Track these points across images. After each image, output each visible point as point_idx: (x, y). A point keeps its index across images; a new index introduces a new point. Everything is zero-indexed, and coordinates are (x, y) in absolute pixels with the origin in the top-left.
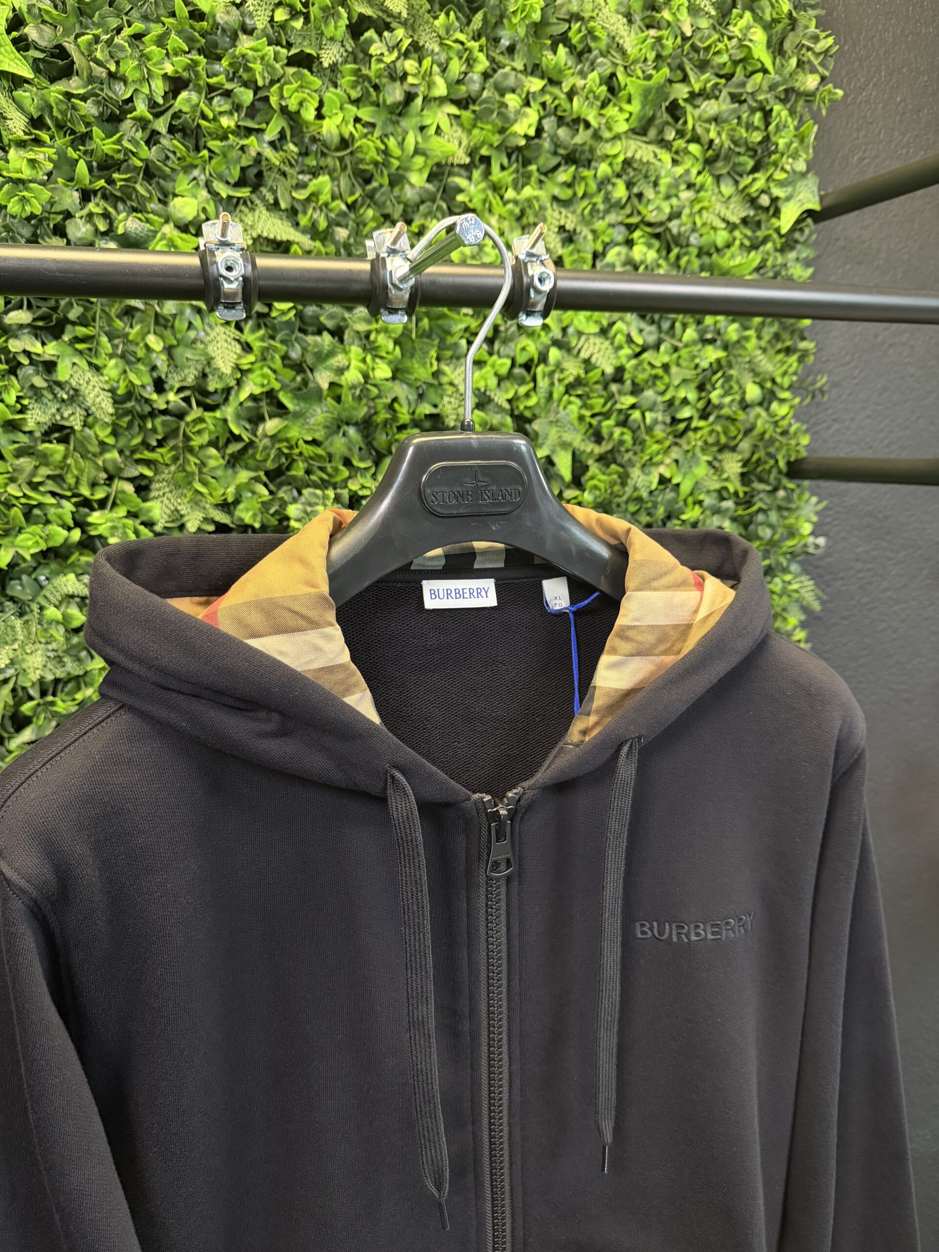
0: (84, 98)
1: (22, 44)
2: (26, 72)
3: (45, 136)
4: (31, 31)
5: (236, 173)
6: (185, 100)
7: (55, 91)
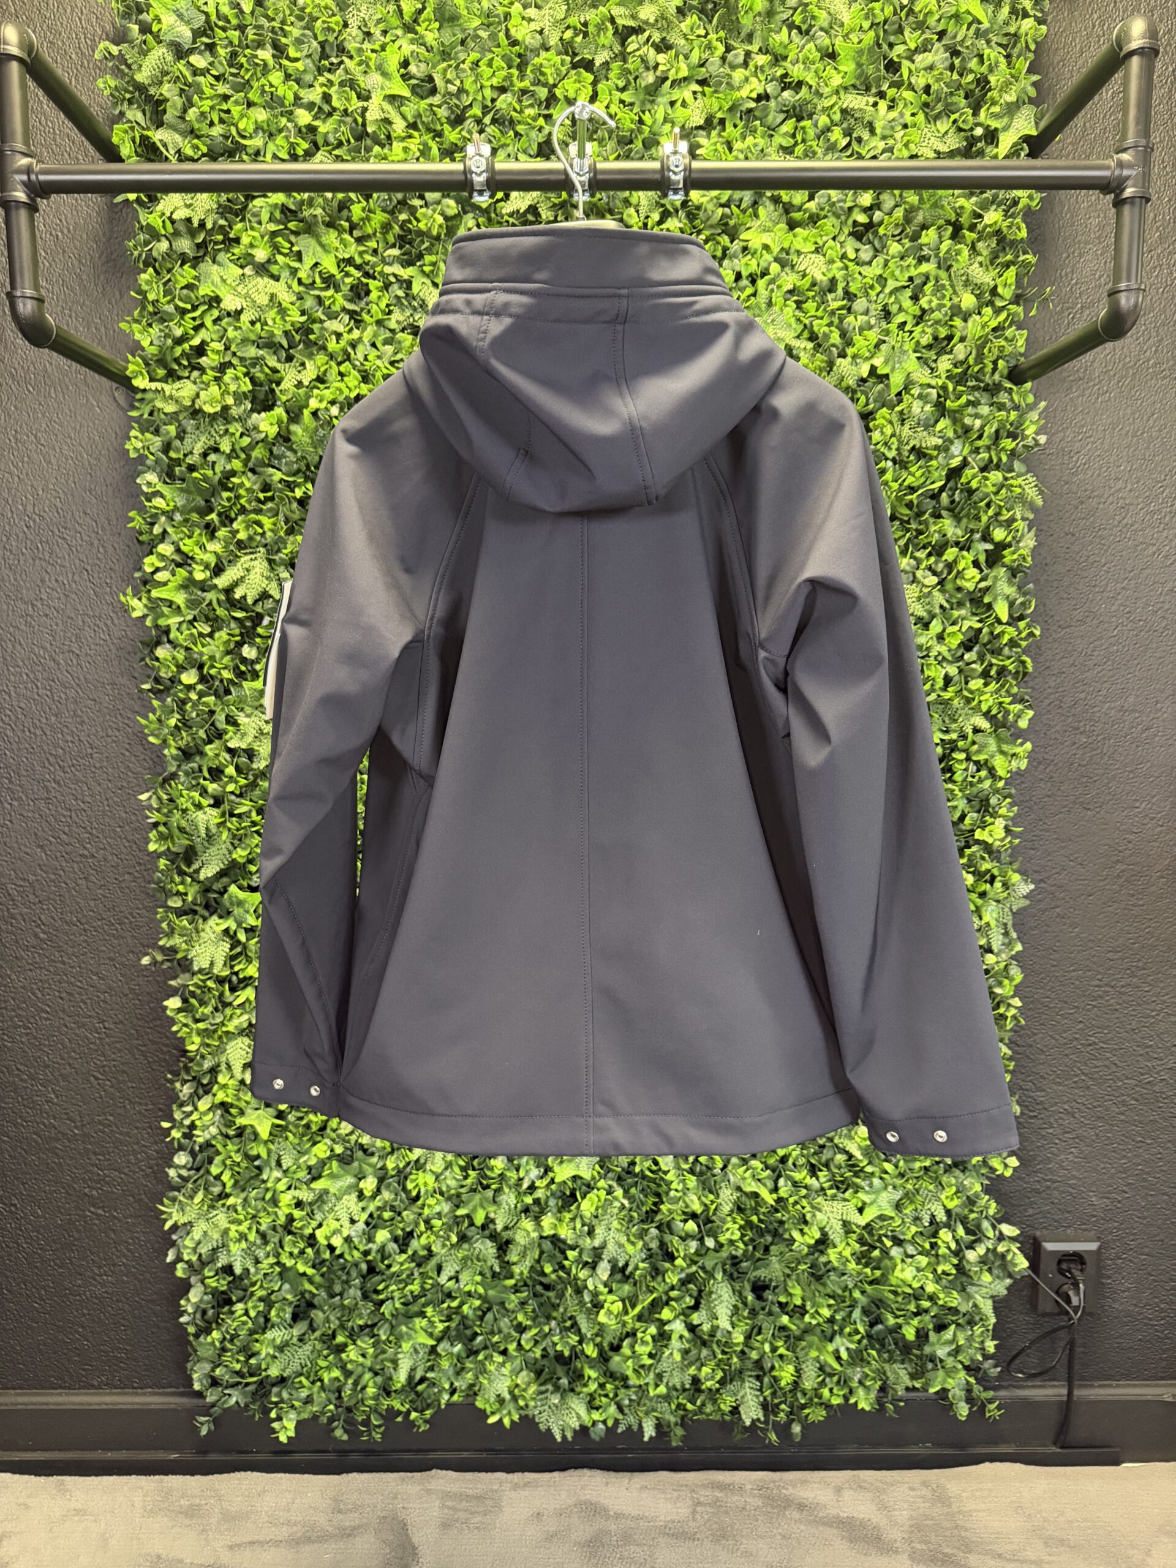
0: (439, 106)
1: (406, 77)
2: (406, 93)
3: (416, 134)
4: (413, 69)
5: (535, 147)
6: (505, 101)
7: (424, 104)
